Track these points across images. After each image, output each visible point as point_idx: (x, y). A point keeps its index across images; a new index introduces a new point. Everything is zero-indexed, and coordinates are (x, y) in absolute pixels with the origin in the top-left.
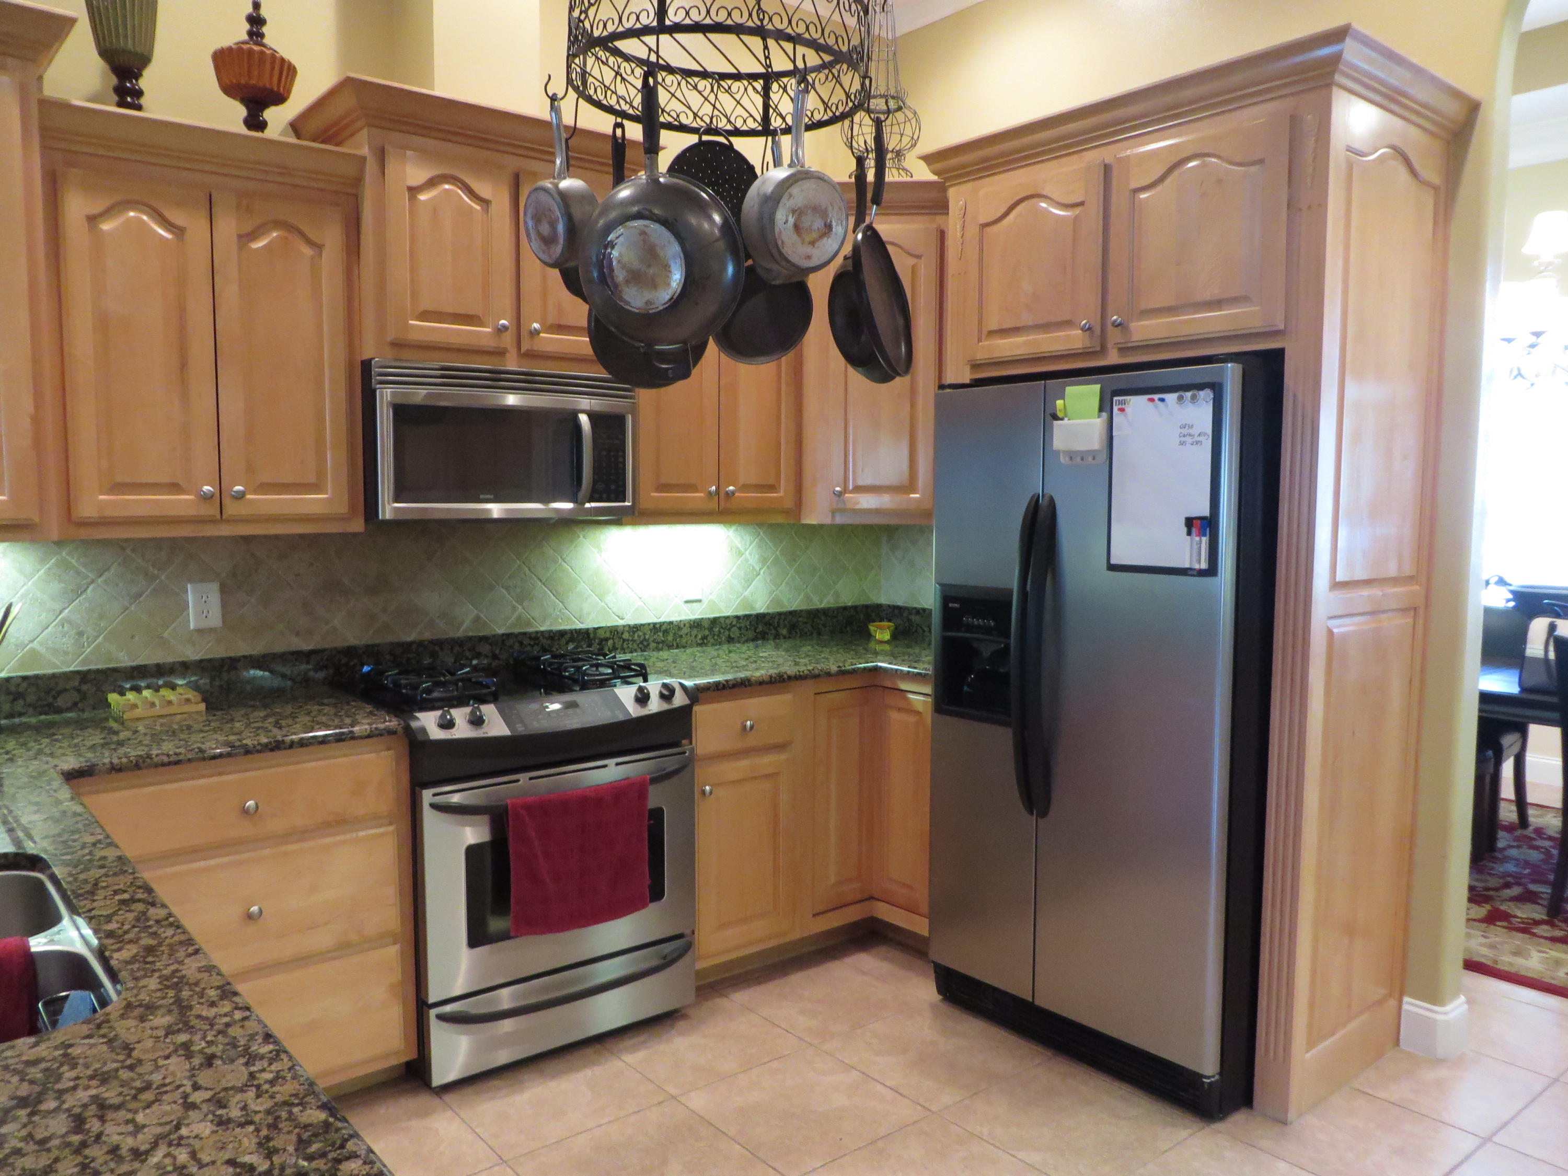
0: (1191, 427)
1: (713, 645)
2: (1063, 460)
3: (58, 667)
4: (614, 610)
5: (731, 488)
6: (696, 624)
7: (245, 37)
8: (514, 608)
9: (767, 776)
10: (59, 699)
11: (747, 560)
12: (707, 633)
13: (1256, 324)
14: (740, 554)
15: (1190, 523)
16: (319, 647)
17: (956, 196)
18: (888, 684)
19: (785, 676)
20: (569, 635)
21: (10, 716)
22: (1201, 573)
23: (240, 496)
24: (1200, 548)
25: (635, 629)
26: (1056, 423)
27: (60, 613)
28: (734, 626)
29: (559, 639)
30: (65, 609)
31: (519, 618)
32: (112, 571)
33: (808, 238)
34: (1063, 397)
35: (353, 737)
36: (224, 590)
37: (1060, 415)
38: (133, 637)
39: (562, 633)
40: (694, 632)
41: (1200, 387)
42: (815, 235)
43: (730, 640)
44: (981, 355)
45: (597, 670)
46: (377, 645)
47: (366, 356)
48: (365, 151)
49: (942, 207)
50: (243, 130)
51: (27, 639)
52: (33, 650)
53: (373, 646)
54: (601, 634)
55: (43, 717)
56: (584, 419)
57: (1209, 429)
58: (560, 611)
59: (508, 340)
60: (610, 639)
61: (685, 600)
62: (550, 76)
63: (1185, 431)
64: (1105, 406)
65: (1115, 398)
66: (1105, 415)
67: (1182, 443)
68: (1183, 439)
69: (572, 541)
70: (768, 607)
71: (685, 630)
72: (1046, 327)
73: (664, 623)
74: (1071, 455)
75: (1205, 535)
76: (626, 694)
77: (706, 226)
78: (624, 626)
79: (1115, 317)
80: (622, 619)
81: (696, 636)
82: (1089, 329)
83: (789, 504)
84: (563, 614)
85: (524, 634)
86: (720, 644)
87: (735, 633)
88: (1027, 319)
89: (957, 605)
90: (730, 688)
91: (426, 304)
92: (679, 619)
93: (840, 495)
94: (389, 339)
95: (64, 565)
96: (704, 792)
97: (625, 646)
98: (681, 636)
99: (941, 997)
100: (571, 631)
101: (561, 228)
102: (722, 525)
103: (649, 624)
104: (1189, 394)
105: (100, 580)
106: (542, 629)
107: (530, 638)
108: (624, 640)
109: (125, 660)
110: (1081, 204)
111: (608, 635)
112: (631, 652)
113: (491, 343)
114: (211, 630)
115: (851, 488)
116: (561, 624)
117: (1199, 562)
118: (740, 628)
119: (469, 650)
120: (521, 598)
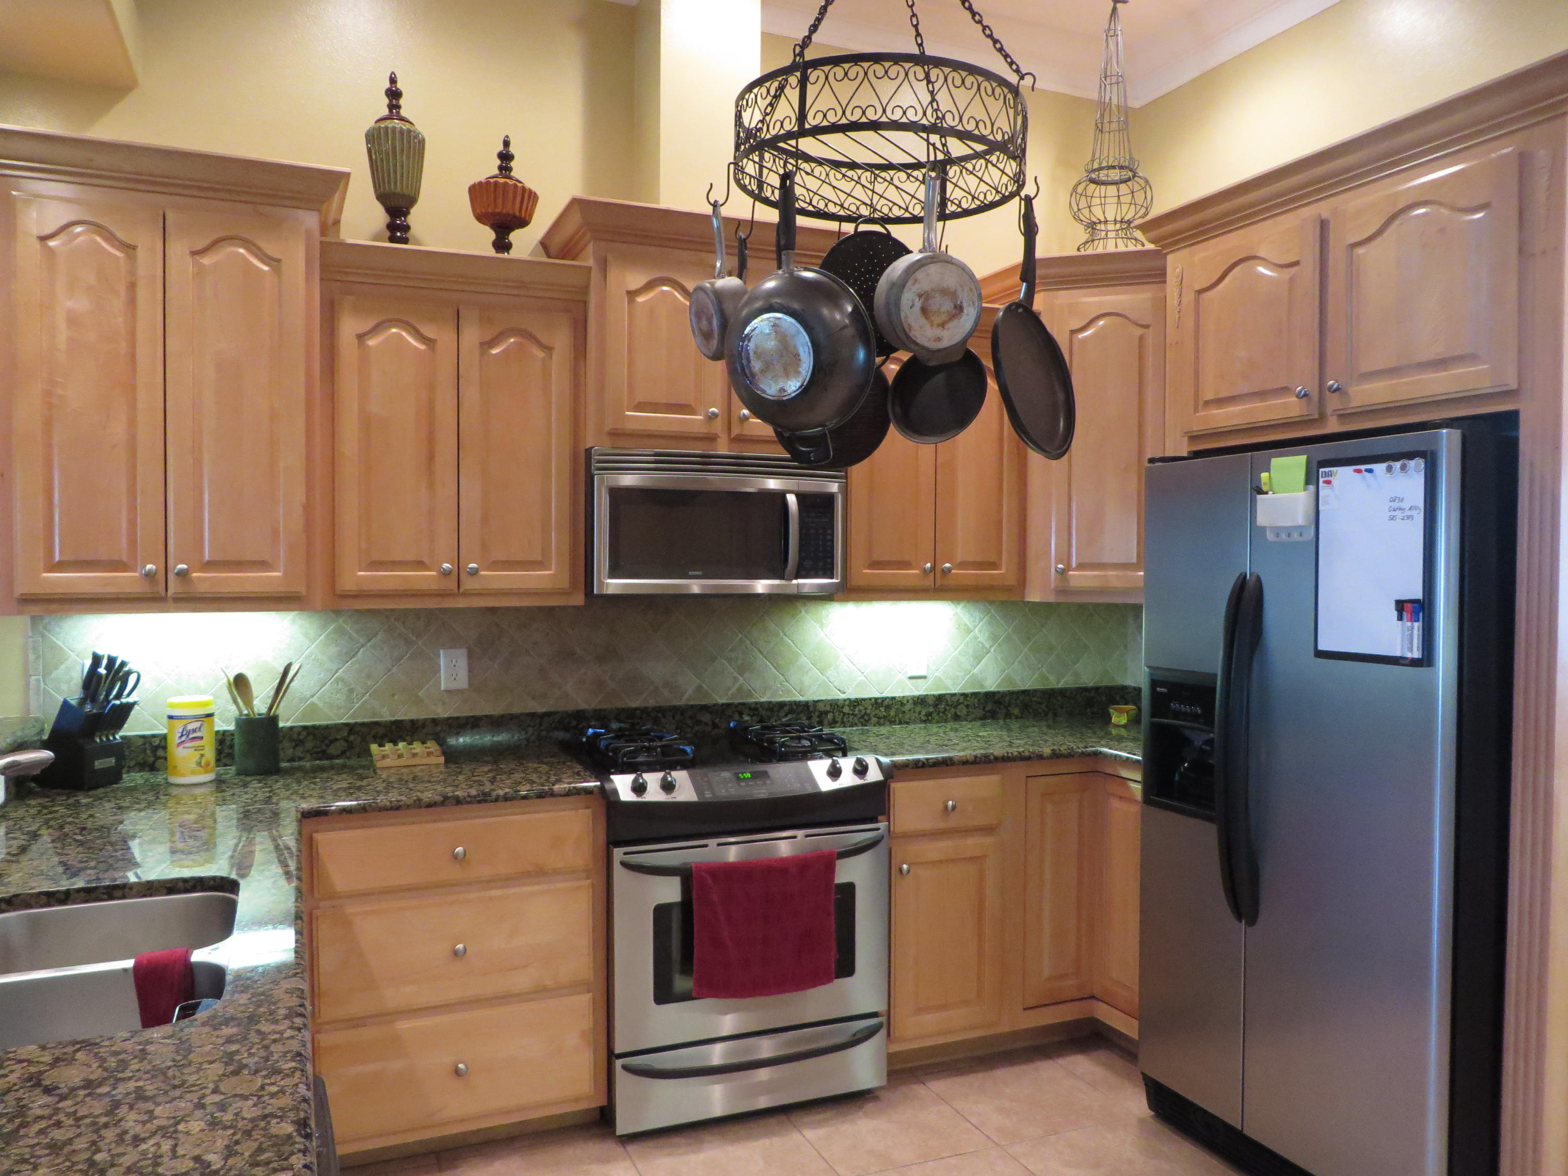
0: (1401, 500)
1: (938, 722)
2: (1270, 536)
3: (332, 720)
4: (836, 684)
5: (947, 565)
6: (920, 701)
7: (497, 172)
8: (735, 679)
9: (972, 859)
10: (331, 747)
11: (976, 638)
12: (931, 709)
13: (1485, 385)
14: (969, 631)
15: (1401, 606)
16: (552, 710)
17: (1175, 263)
18: (1109, 770)
19: (992, 757)
20: (788, 707)
21: (291, 760)
22: (1415, 663)
23: (474, 573)
24: (1411, 635)
25: (856, 703)
26: (1259, 497)
27: (336, 672)
28: (961, 703)
29: (778, 711)
30: (339, 669)
31: (740, 690)
32: (379, 637)
33: (937, 320)
34: (1268, 470)
35: (552, 794)
36: (471, 656)
37: (1265, 488)
38: (393, 695)
39: (782, 705)
40: (918, 709)
41: (1411, 456)
42: (944, 317)
43: (957, 718)
44: (1197, 427)
46: (605, 710)
47: (588, 446)
48: (590, 262)
49: (1160, 276)
50: (491, 252)
51: (309, 693)
52: (313, 704)
53: (600, 710)
54: (821, 707)
55: (318, 762)
56: (791, 499)
57: (1421, 503)
58: (781, 684)
59: (718, 427)
60: (830, 712)
61: (909, 675)
62: (711, 185)
63: (1395, 505)
64: (1311, 478)
65: (1321, 470)
66: (1312, 488)
67: (1392, 518)
68: (1393, 513)
69: (794, 616)
70: (999, 685)
71: (907, 707)
72: (1261, 395)
73: (886, 698)
74: (1277, 531)
75: (1418, 621)
76: (818, 768)
78: (845, 700)
79: (1331, 382)
80: (844, 693)
81: (920, 713)
82: (1305, 395)
83: (1011, 581)
84: (783, 686)
85: (744, 704)
86: (946, 721)
87: (962, 711)
88: (1243, 387)
89: (1164, 690)
90: (930, 766)
91: (640, 398)
92: (902, 695)
93: (1063, 573)
94: (606, 429)
95: (341, 631)
96: (901, 870)
97: (845, 719)
98: (904, 712)
99: (1153, 1113)
100: (791, 703)
101: (715, 323)
102: (950, 602)
103: (870, 699)
104: (1397, 465)
105: (369, 644)
106: (762, 700)
107: (750, 709)
108: (844, 714)
109: (386, 715)
110: (1296, 264)
111: (828, 708)
112: (852, 726)
113: (703, 430)
114: (460, 692)
115: (1074, 565)
116: (781, 696)
117: (1411, 650)
118: (967, 706)
119: (691, 718)
120: (742, 670)
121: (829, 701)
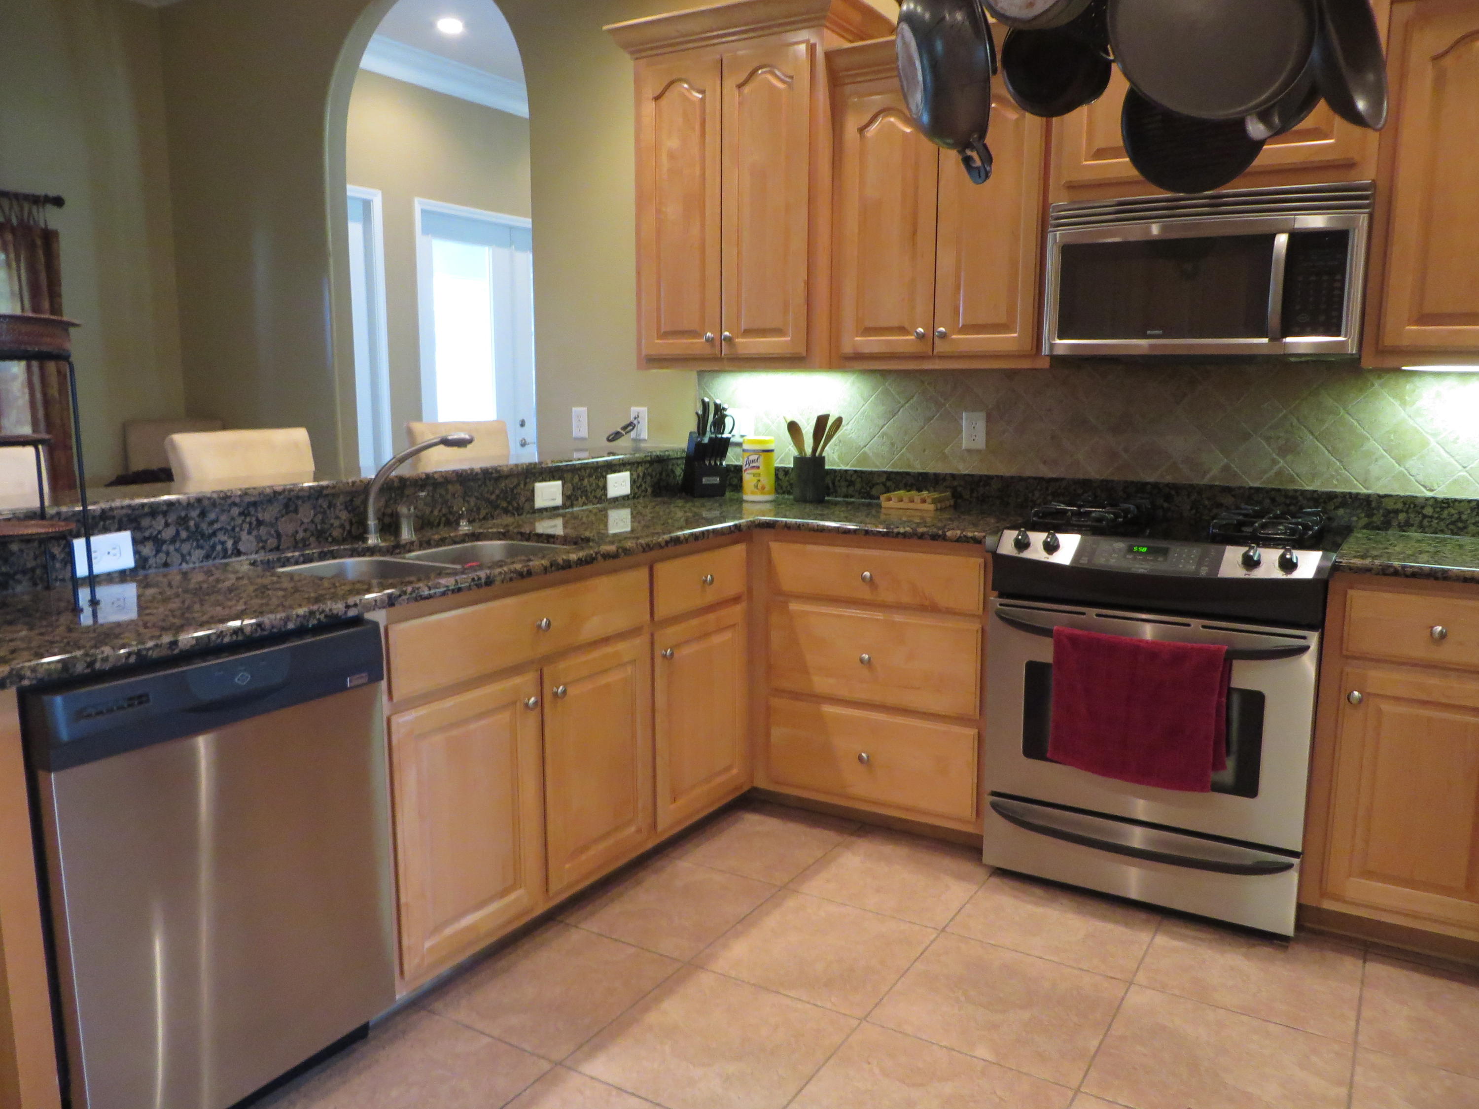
3: (876, 466)
4: (1420, 478)
8: (1274, 462)
20: (1339, 500)
23: (943, 336)
27: (882, 427)
29: (1325, 502)
30: (885, 425)
32: (915, 399)
36: (989, 419)
38: (924, 451)
39: (1331, 496)
51: (862, 444)
52: (865, 453)
54: (1391, 505)
56: (1281, 240)
58: (1336, 471)
60: (1402, 511)
78: (1427, 499)
85: (1279, 490)
90: (1407, 576)
91: (1100, 143)
95: (886, 392)
96: (1349, 698)
100: (1344, 495)
105: (907, 405)
106: (1306, 488)
107: (1286, 496)
109: (918, 467)
114: (978, 451)
119: (1209, 499)
120: (1284, 451)
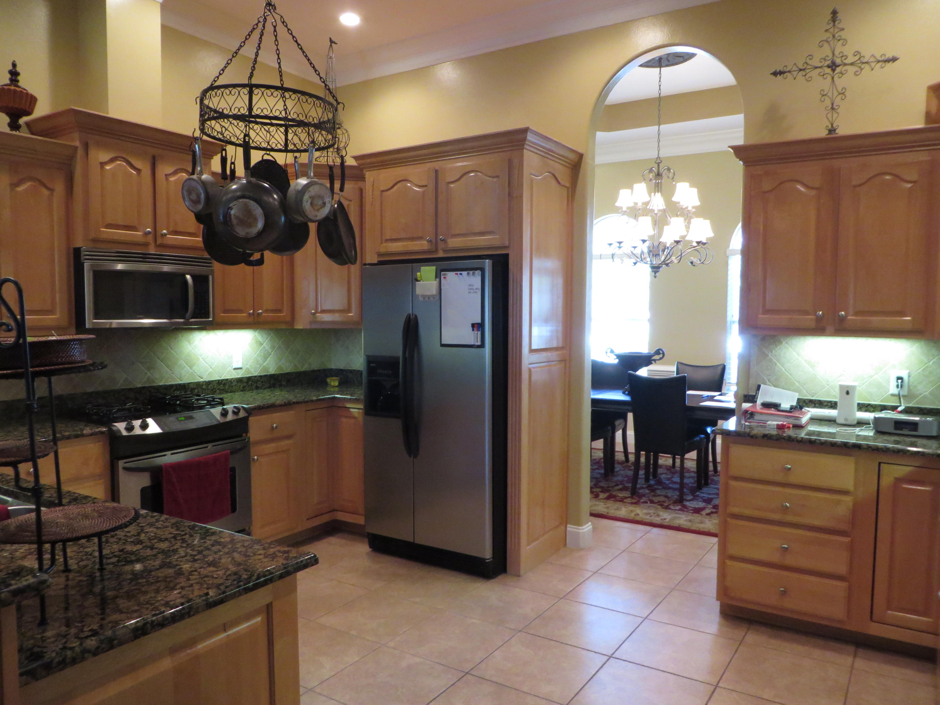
0: (473, 286)
1: (248, 391)
2: (421, 299)
4: (198, 373)
5: (260, 311)
6: (240, 380)
8: (146, 374)
9: (283, 451)
11: (264, 347)
12: (245, 384)
13: (497, 243)
14: (261, 344)
15: (473, 325)
17: (369, 175)
18: (340, 405)
19: (291, 402)
20: (175, 387)
22: (478, 347)
24: (477, 336)
25: (209, 383)
26: (417, 283)
28: (259, 381)
29: (170, 389)
31: (148, 379)
33: (316, 208)
34: (420, 271)
35: (83, 435)
37: (419, 279)
39: (171, 386)
40: (239, 384)
41: (476, 269)
42: (319, 207)
43: (257, 388)
44: (382, 250)
45: (198, 402)
47: (78, 245)
48: (77, 143)
49: (362, 178)
50: (7, 130)
54: (191, 386)
56: (188, 277)
57: (480, 287)
58: (170, 375)
59: (150, 238)
60: (196, 388)
61: (234, 368)
63: (471, 287)
64: (438, 276)
65: (442, 273)
66: (438, 279)
67: (469, 292)
68: (470, 291)
69: (175, 338)
70: (275, 371)
71: (234, 384)
72: (412, 239)
73: (224, 380)
74: (424, 296)
75: (479, 331)
76: (216, 411)
77: (271, 200)
78: (203, 382)
79: (441, 237)
80: (202, 378)
81: (240, 386)
82: (430, 241)
83: (288, 319)
84: (172, 376)
85: (152, 387)
86: (252, 390)
87: (259, 384)
88: (403, 235)
89: (374, 365)
90: (266, 408)
91: (109, 221)
92: (231, 378)
93: (314, 314)
94: (90, 238)
96: (254, 459)
98: (232, 387)
99: (371, 550)
100: (176, 385)
101: (203, 196)
102: (252, 330)
103: (216, 381)
104: (471, 272)
106: (161, 384)
108: (203, 389)
110: (426, 186)
111: (195, 386)
113: (142, 240)
115: (319, 311)
116: (170, 381)
117: (477, 342)
118: (262, 382)
119: (123, 395)
120: (149, 369)
121: (195, 383)
